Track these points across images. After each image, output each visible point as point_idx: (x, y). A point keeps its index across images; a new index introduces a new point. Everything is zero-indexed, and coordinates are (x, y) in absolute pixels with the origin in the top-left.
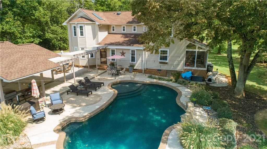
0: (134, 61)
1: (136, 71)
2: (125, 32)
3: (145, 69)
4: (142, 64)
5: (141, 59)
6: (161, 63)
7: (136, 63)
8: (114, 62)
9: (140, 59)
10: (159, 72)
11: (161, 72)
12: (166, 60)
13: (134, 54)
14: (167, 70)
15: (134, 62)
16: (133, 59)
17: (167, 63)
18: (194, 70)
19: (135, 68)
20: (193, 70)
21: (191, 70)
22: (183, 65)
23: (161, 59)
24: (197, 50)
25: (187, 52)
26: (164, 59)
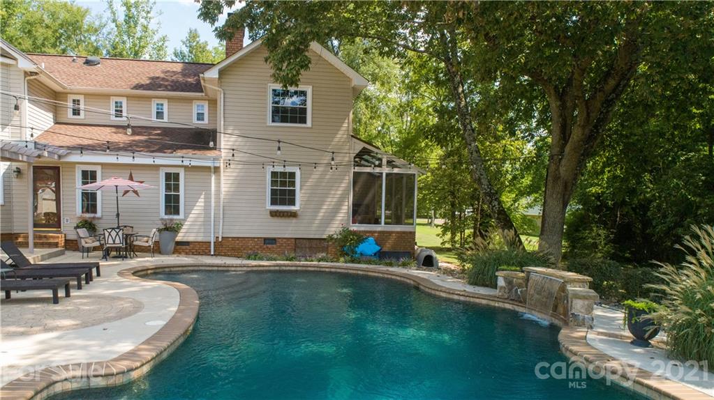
0: (177, 212)
1: (184, 247)
2: (123, 121)
3: (220, 240)
4: (206, 223)
5: (203, 204)
6: (274, 214)
7: (185, 220)
8: (94, 218)
9: (201, 203)
10: (270, 246)
11: (274, 246)
12: (292, 202)
13: (177, 188)
14: (296, 239)
15: (175, 217)
16: (172, 204)
17: (293, 215)
18: (380, 232)
19: (179, 238)
20: (376, 234)
21: (372, 233)
22: (346, 218)
23: (273, 202)
24: (385, 170)
25: (356, 175)
26: (283, 203)
